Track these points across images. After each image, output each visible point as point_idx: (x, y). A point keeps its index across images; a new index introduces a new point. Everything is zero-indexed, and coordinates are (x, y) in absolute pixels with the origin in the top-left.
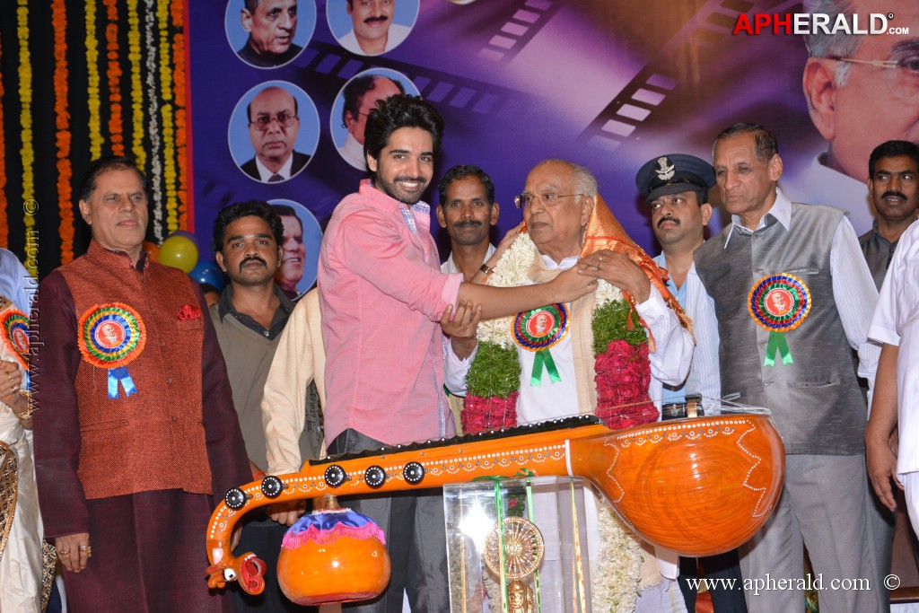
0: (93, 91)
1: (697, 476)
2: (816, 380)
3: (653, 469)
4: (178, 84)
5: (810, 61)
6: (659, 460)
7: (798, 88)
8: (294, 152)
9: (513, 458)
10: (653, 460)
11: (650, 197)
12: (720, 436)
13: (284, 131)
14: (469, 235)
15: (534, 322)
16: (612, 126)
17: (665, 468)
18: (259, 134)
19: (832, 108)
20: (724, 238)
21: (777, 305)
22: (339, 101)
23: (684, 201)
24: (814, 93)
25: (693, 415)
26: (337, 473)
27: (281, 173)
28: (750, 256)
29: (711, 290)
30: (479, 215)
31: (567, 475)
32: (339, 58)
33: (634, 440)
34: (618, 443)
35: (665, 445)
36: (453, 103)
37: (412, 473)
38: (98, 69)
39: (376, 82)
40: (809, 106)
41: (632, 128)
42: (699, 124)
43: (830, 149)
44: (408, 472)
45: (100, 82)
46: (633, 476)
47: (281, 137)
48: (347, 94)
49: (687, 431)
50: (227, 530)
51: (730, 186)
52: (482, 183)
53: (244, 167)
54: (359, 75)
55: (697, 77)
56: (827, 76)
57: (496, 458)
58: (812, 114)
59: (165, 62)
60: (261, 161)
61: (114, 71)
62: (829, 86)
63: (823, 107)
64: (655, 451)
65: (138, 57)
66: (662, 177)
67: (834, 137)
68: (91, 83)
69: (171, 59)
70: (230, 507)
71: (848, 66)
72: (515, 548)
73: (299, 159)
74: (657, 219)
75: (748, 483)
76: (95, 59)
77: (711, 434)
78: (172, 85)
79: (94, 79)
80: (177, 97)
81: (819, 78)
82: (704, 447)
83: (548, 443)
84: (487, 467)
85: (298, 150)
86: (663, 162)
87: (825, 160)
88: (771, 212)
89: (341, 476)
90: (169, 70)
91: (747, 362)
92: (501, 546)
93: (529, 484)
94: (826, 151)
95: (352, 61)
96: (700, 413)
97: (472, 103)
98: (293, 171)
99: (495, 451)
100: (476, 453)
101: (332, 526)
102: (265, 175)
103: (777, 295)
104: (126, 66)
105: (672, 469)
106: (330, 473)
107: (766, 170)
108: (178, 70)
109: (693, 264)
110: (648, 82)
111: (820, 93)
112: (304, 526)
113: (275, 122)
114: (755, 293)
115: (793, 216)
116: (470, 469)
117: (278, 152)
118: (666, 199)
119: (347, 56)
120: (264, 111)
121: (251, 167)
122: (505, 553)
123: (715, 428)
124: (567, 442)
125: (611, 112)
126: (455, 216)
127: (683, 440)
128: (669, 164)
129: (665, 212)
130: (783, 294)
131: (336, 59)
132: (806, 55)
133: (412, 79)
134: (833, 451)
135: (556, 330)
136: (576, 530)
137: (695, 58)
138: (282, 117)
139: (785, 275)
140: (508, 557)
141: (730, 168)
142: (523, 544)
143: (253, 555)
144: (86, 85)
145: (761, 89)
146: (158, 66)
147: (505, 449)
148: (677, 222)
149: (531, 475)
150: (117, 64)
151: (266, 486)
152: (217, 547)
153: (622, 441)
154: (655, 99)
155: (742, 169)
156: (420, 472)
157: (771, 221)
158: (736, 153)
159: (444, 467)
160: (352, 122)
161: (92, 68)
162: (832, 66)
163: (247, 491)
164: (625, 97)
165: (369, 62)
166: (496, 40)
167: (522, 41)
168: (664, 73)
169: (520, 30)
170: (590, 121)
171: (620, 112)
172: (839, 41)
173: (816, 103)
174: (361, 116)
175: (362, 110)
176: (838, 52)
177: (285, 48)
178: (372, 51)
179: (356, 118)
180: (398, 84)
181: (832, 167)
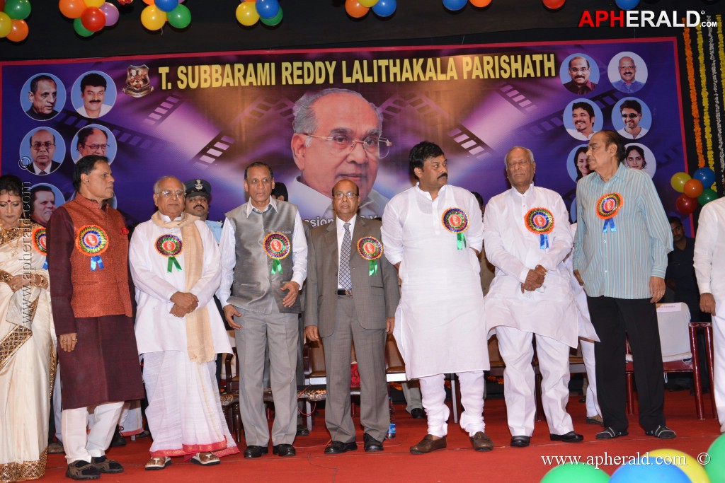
5: (295, 135)
8: (52, 161)
13: (48, 151)
15: (166, 245)
16: (204, 158)
18: (35, 151)
19: (303, 156)
22: (76, 138)
24: (296, 149)
27: (45, 170)
32: (76, 118)
36: (130, 143)
39: (94, 131)
40: (294, 155)
41: (214, 160)
47: (46, 153)
48: (80, 135)
53: (27, 167)
54: (85, 127)
55: (244, 139)
56: (302, 142)
58: (295, 158)
60: (36, 164)
62: (302, 146)
63: (300, 156)
66: (197, 188)
67: (304, 169)
71: (311, 138)
73: (55, 165)
81: (298, 142)
85: (54, 160)
86: (199, 181)
87: (299, 179)
88: (270, 204)
94: (300, 175)
95: (82, 120)
97: (140, 143)
98: (52, 170)
102: (38, 171)
103: (276, 242)
110: (222, 139)
111: (299, 149)
113: (43, 146)
114: (266, 241)
117: (44, 161)
120: (38, 140)
121: (31, 167)
125: (204, 152)
128: (201, 183)
130: (278, 242)
131: (74, 119)
132: (293, 132)
133: (111, 130)
137: (244, 130)
138: (47, 144)
141: (260, 180)
145: (273, 146)
154: (225, 147)
157: (270, 207)
160: (82, 149)
162: (304, 137)
164: (211, 145)
165: (91, 121)
166: (152, 115)
167: (164, 117)
168: (229, 136)
169: (164, 112)
170: (194, 155)
171: (208, 152)
172: (308, 127)
173: (296, 154)
174: (86, 146)
175: (87, 143)
176: (307, 132)
177: (50, 112)
178: (93, 116)
179: (83, 147)
180: (104, 132)
181: (302, 183)
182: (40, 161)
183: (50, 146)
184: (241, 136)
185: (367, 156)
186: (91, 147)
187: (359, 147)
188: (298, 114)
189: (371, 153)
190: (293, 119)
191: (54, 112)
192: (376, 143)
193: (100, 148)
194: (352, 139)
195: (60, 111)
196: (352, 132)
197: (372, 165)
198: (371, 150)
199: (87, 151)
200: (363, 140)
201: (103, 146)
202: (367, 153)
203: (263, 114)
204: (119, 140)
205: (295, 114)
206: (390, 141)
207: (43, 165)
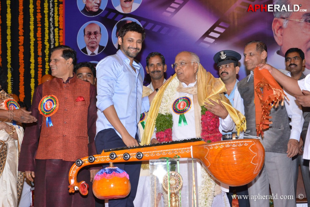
0: (32, 23)
1: (235, 159)
2: (276, 127)
3: (220, 156)
4: (60, 21)
5: (275, 19)
6: (223, 154)
7: (270, 28)
8: (99, 45)
9: (173, 151)
10: (220, 153)
11: (218, 65)
12: (243, 146)
13: (96, 38)
14: (157, 76)
15: (180, 105)
16: (207, 39)
17: (225, 156)
18: (87, 39)
19: (282, 35)
23: (229, 66)
24: (276, 30)
25: (234, 138)
26: (113, 155)
27: (94, 52)
31: (191, 157)
32: (115, 14)
33: (214, 146)
34: (209, 147)
35: (225, 148)
36: (153, 30)
38: (34, 15)
40: (274, 34)
41: (214, 40)
42: (236, 39)
43: (281, 49)
44: (138, 155)
45: (34, 20)
46: (213, 158)
47: (95, 40)
48: (118, 26)
49: (232, 144)
50: (76, 173)
52: (160, 58)
54: (122, 20)
55: (236, 23)
56: (280, 24)
57: (167, 151)
58: (275, 37)
59: (56, 14)
60: (88, 48)
61: (39, 16)
62: (281, 28)
63: (279, 35)
64: (221, 150)
65: (47, 12)
66: (222, 58)
67: (282, 45)
69: (58, 13)
71: (287, 21)
72: (173, 182)
73: (101, 48)
74: (221, 72)
75: (252, 162)
76: (33, 12)
77: (240, 145)
78: (59, 21)
79: (32, 19)
80: (60, 26)
81: (278, 25)
82: (238, 149)
83: (185, 147)
84: (164, 154)
86: (222, 53)
87: (279, 53)
90: (58, 16)
92: (168, 181)
93: (178, 160)
94: (279, 50)
95: (119, 15)
96: (236, 138)
97: (160, 30)
98: (99, 51)
99: (167, 149)
100: (161, 149)
101: (111, 173)
102: (89, 53)
104: (43, 14)
105: (227, 157)
106: (111, 155)
107: (260, 55)
108: (61, 17)
110: (220, 25)
111: (278, 30)
112: (102, 172)
113: (93, 35)
116: (158, 155)
117: (94, 45)
118: (224, 66)
120: (89, 31)
121: (84, 50)
122: (170, 183)
123: (242, 143)
124: (192, 146)
125: (207, 34)
126: (151, 69)
127: (231, 147)
128: (224, 54)
129: (223, 70)
134: (280, 152)
135: (187, 107)
136: (193, 177)
137: (236, 17)
138: (95, 33)
140: (171, 185)
141: (247, 54)
142: (176, 181)
144: (29, 21)
145: (258, 28)
146: (54, 15)
147: (171, 148)
148: (227, 73)
149: (179, 157)
150: (40, 14)
151: (89, 159)
152: (72, 179)
153: (210, 147)
154: (222, 31)
159: (150, 154)
161: (32, 15)
162: (282, 21)
163: (83, 160)
164: (212, 30)
165: (125, 15)
166: (169, 9)
167: (177, 10)
168: (225, 22)
169: (177, 6)
170: (200, 38)
171: (210, 35)
173: (276, 34)
176: (284, 16)
177: (97, 10)
178: (127, 12)
181: (281, 55)
182: (91, 45)
183: (97, 35)
184: (234, 22)
188: (277, 3)
191: (100, 10)
205: (275, 3)
207: (93, 48)
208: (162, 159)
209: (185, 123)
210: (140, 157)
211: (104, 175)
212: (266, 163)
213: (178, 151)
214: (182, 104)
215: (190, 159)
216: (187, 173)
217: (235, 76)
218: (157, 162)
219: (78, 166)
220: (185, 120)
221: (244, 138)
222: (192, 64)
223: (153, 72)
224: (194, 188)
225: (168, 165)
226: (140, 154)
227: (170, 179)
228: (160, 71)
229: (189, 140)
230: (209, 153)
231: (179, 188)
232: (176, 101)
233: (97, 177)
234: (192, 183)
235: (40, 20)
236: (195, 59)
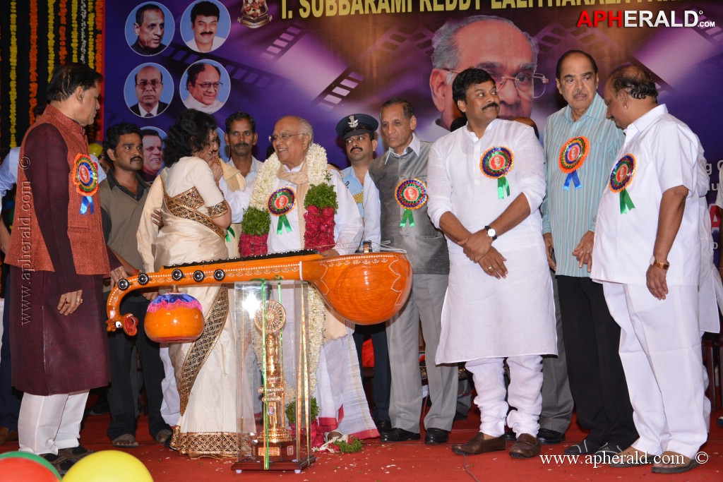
0: (51, 62)
1: (367, 283)
2: (430, 235)
3: (345, 278)
4: (98, 61)
5: (434, 70)
6: (348, 274)
7: (427, 84)
8: (159, 101)
9: (271, 270)
10: (345, 274)
11: (345, 137)
12: (380, 263)
13: (154, 90)
14: (242, 151)
15: (278, 201)
16: (329, 98)
17: (352, 278)
18: (140, 91)
19: (444, 96)
20: (385, 159)
21: (410, 195)
22: (185, 76)
23: (364, 138)
24: (435, 87)
25: (367, 252)
26: (178, 273)
27: (151, 112)
28: (397, 169)
29: (377, 185)
30: (248, 140)
31: (299, 279)
32: (186, 53)
33: (335, 263)
34: (327, 264)
35: (352, 266)
36: (245, 81)
37: (219, 275)
38: (54, 50)
39: (206, 67)
40: (432, 93)
41: (340, 100)
42: (375, 100)
43: (442, 117)
44: (216, 274)
45: (55, 58)
46: (334, 281)
47: (153, 93)
48: (189, 72)
49: (363, 260)
50: (118, 301)
51: (390, 132)
52: (249, 122)
53: (132, 108)
54: (196, 63)
55: (375, 75)
56: (442, 79)
57: (263, 269)
58: (434, 98)
59: (91, 49)
60: (142, 106)
61: (63, 52)
62: (443, 83)
63: (439, 95)
64: (346, 269)
65: (77, 45)
66: (351, 126)
67: (444, 111)
68: (50, 58)
69: (94, 48)
70: (120, 289)
71: (454, 74)
72: (271, 317)
73: (162, 105)
74: (349, 148)
75: (394, 288)
76: (53, 45)
77: (376, 262)
78: (95, 61)
79: (52, 56)
80: (97, 68)
81: (438, 79)
82: (374, 269)
83: (290, 263)
84: (258, 274)
85: (161, 101)
86: (352, 118)
87: (438, 123)
88: (410, 146)
89: (180, 275)
90: (93, 53)
91: (395, 225)
92: (263, 315)
93: (279, 284)
94: (439, 117)
95: (192, 55)
96: (370, 251)
97: (256, 81)
98: (158, 112)
99: (262, 265)
100: (253, 266)
101: (174, 301)
102: (143, 113)
103: (411, 190)
104: (70, 50)
105: (355, 279)
106: (175, 273)
107: (408, 124)
108: (98, 54)
109: (368, 172)
110: (350, 76)
111: (438, 87)
112: (160, 300)
113: (149, 85)
114: (399, 188)
115: (421, 148)
116: (249, 274)
117: (151, 101)
118: (354, 138)
119: (191, 52)
120: (144, 78)
121: (136, 108)
122: (265, 319)
123: (378, 259)
124: (301, 262)
125: (329, 90)
126: (235, 140)
127: (361, 264)
128: (355, 119)
129: (354, 144)
130: (414, 190)
132: (432, 67)
133: (224, 66)
134: (438, 272)
135: (289, 204)
136: (303, 308)
137: (375, 65)
138: (154, 82)
139: (416, 179)
140: (267, 322)
141: (390, 123)
142: (275, 315)
143: (131, 315)
144: (48, 59)
145: (408, 83)
146: (87, 51)
147: (268, 265)
148: (361, 149)
149: (281, 279)
150: (65, 48)
151: (140, 279)
152: (112, 310)
153: (329, 263)
154: (352, 85)
155: (396, 123)
156: (222, 275)
157: (410, 150)
158: (393, 114)
159: (235, 273)
160: (191, 87)
161: (51, 50)
162: (446, 73)
163: (130, 281)
164: (337, 83)
165: (202, 56)
166: (271, 49)
167: (284, 50)
168: (358, 72)
169: (283, 44)
170: (318, 95)
171: (334, 91)
172: (449, 61)
173: (435, 92)
174: (196, 85)
175: (197, 81)
176: (449, 66)
177: (157, 45)
178: (204, 50)
179: (194, 85)
180: (217, 69)
181: (442, 126)
182: (146, 101)
183: (157, 85)
184: (371, 73)
185: (518, 95)
186: (201, 85)
187: (509, 84)
188: (438, 46)
189: (523, 91)
190: (433, 52)
191: (162, 46)
192: (530, 79)
193: (212, 86)
194: (501, 75)
195: (168, 45)
196: (502, 67)
197: (525, 106)
198: (524, 88)
199: (198, 90)
200: (515, 76)
201: (215, 84)
202: (520, 92)
203: (397, 46)
204: (233, 77)
205: (435, 46)
206: (546, 78)
207: (149, 106)
208: (255, 280)
209: (288, 229)
210: (220, 276)
211: (163, 304)
212: (414, 290)
213: (280, 269)
214: (282, 200)
215: (298, 282)
216: (292, 304)
217: (371, 155)
218: (246, 285)
219: (122, 290)
220: (287, 224)
221: (381, 251)
222: (301, 136)
223: (238, 145)
224: (304, 326)
225: (264, 290)
226: (220, 273)
227: (266, 313)
228: (247, 145)
229: (297, 252)
230: (327, 273)
231: (280, 326)
232: (273, 195)
233: (153, 307)
234: (300, 319)
235: (64, 57)
236: (305, 129)
